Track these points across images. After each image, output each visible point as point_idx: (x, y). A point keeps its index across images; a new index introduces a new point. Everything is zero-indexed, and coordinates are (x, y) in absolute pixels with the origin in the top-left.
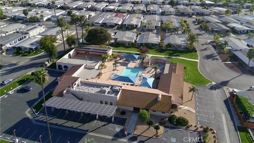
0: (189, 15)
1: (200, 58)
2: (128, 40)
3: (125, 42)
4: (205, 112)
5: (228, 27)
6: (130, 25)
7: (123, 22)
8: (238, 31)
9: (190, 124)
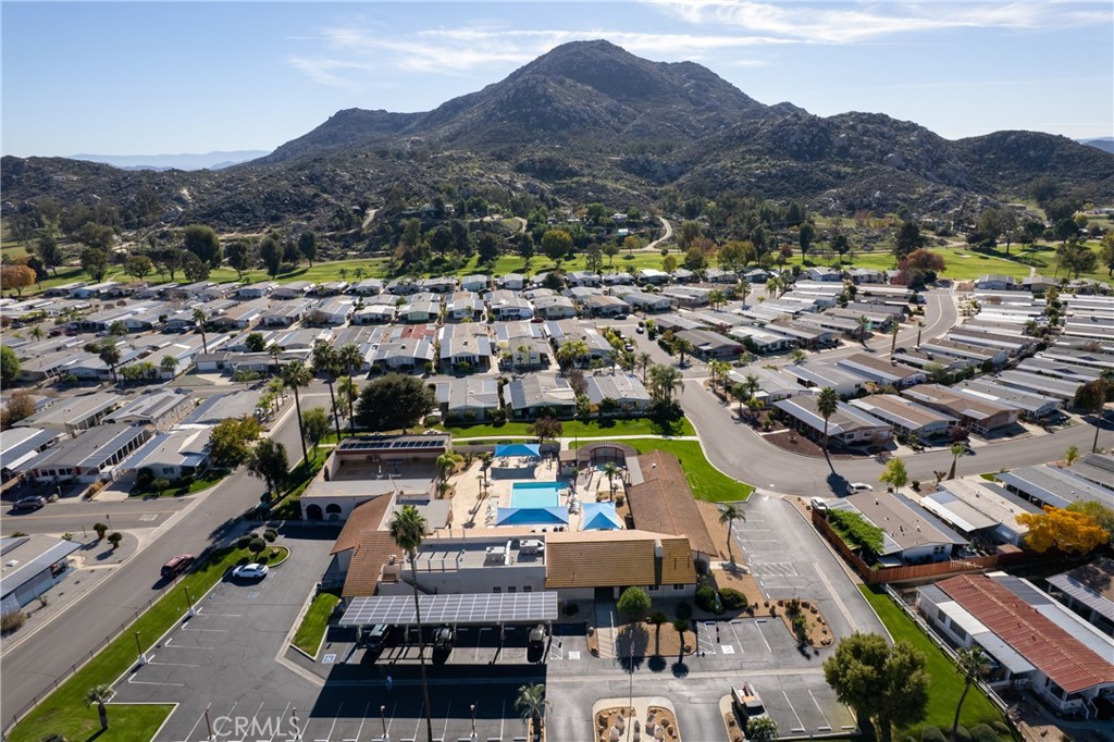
0: (615, 313)
1: (700, 432)
2: (483, 405)
3: (475, 409)
4: (773, 566)
5: (733, 338)
6: (461, 359)
7: (438, 349)
8: (762, 347)
9: (751, 603)
